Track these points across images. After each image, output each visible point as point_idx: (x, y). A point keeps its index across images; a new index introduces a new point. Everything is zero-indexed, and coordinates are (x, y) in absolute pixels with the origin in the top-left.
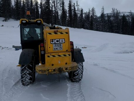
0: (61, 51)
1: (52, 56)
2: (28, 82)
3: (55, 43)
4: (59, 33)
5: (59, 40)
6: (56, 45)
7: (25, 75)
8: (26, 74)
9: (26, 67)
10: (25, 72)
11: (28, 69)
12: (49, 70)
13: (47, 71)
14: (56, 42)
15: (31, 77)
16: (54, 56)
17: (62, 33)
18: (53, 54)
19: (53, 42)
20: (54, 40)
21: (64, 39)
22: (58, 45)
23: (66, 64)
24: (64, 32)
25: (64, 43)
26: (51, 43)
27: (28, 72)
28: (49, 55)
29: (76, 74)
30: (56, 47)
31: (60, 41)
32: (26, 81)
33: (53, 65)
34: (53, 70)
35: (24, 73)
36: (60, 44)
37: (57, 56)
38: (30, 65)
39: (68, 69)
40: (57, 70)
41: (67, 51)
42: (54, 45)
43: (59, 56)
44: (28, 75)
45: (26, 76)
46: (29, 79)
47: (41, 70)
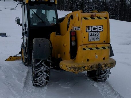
0: (98, 42)
1: (89, 48)
2: (43, 82)
3: (91, 31)
4: (96, 18)
5: (96, 27)
6: (92, 34)
7: (41, 73)
8: (43, 71)
9: (42, 62)
10: (41, 69)
11: (45, 65)
12: (85, 67)
13: (83, 69)
14: (93, 30)
15: (49, 75)
16: (91, 49)
17: (100, 18)
18: (90, 46)
19: (89, 29)
20: (90, 27)
21: (102, 26)
22: (95, 34)
23: (104, 59)
24: (102, 17)
25: (103, 31)
26: (87, 32)
27: (45, 69)
28: (84, 47)
29: (103, 72)
30: (92, 37)
31: (97, 29)
32: (42, 81)
33: (88, 60)
34: (90, 67)
35: (39, 71)
36: (97, 32)
37: (94, 49)
38: (48, 60)
39: (108, 65)
40: (95, 67)
41: (104, 42)
42: (90, 34)
43: (98, 48)
44: (45, 73)
45: (42, 75)
46: (46, 79)
47: (73, 67)
